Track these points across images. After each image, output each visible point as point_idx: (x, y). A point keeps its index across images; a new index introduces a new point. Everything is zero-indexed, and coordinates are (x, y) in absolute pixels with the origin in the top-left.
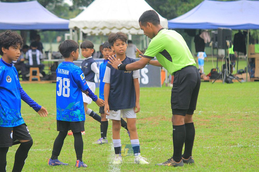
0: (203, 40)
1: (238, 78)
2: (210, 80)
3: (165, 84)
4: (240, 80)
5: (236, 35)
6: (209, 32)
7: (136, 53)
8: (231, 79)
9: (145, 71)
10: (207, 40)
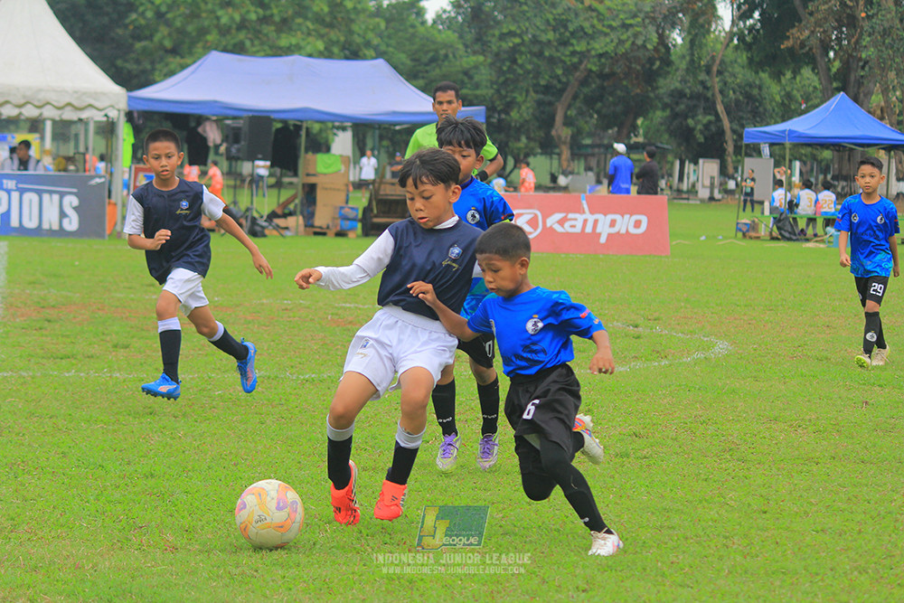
0: (204, 140)
1: (278, 227)
2: (217, 228)
3: (115, 233)
4: (282, 232)
5: (278, 130)
6: (219, 122)
7: (56, 162)
8: (263, 228)
9: (71, 201)
10: (214, 140)
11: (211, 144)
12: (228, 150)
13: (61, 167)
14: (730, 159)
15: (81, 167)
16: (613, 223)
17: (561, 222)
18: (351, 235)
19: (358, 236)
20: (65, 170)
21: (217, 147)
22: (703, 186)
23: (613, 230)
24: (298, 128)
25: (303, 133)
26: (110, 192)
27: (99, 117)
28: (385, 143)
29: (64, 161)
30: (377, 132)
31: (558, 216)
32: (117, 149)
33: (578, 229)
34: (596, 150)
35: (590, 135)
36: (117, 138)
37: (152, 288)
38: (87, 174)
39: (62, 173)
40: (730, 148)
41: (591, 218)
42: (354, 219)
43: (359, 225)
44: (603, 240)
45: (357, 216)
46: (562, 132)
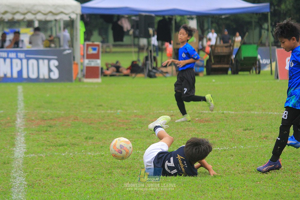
0: (121, 28)
1: (162, 72)
2: (130, 74)
3: (77, 79)
6: (129, 18)
7: (44, 43)
9: (54, 63)
10: (127, 28)
11: (125, 30)
12: (134, 33)
13: (48, 45)
15: (58, 45)
18: (201, 74)
19: (204, 76)
20: (50, 47)
21: (128, 31)
24: (170, 19)
25: (173, 22)
26: (74, 57)
27: (66, 18)
28: (214, 25)
29: (48, 42)
30: (210, 20)
32: (76, 35)
36: (77, 29)
37: (101, 107)
38: (62, 48)
39: (48, 49)
42: (202, 66)
43: (205, 69)
45: (203, 64)
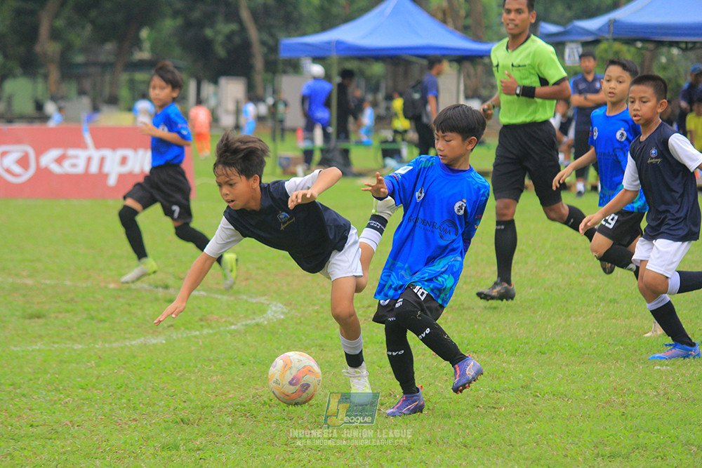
14: (259, 77)
16: (124, 161)
17: (59, 161)
22: (227, 112)
23: (125, 169)
31: (54, 153)
33: (80, 169)
34: (92, 70)
35: (84, 50)
40: (259, 63)
41: (96, 154)
44: (112, 181)
46: (48, 47)
